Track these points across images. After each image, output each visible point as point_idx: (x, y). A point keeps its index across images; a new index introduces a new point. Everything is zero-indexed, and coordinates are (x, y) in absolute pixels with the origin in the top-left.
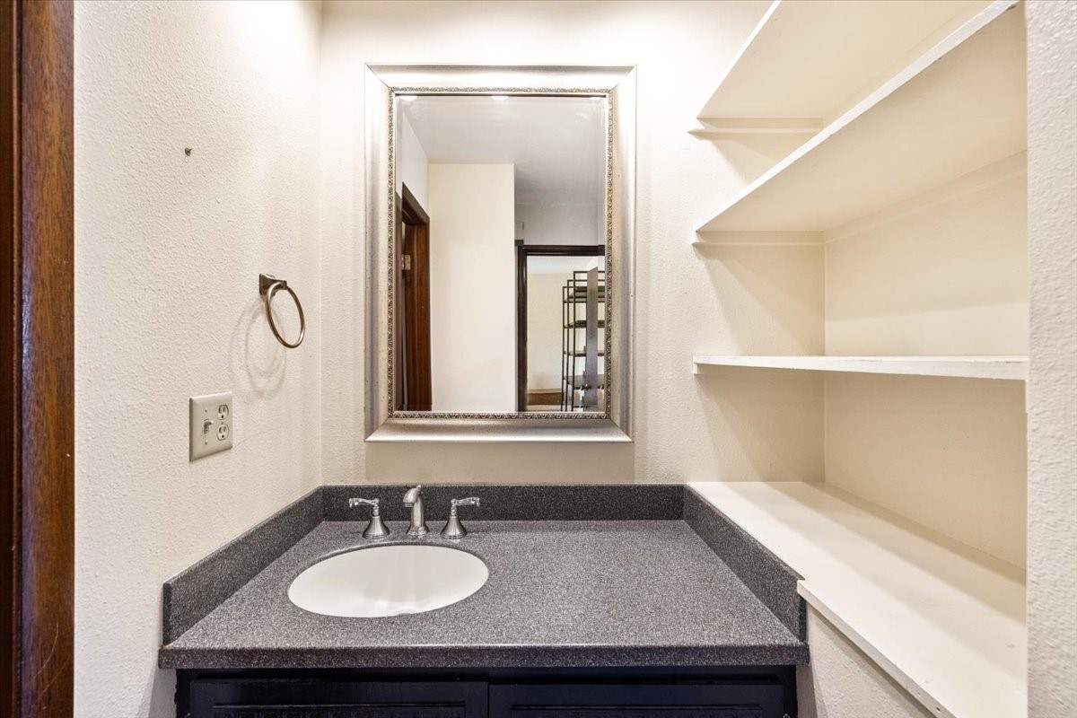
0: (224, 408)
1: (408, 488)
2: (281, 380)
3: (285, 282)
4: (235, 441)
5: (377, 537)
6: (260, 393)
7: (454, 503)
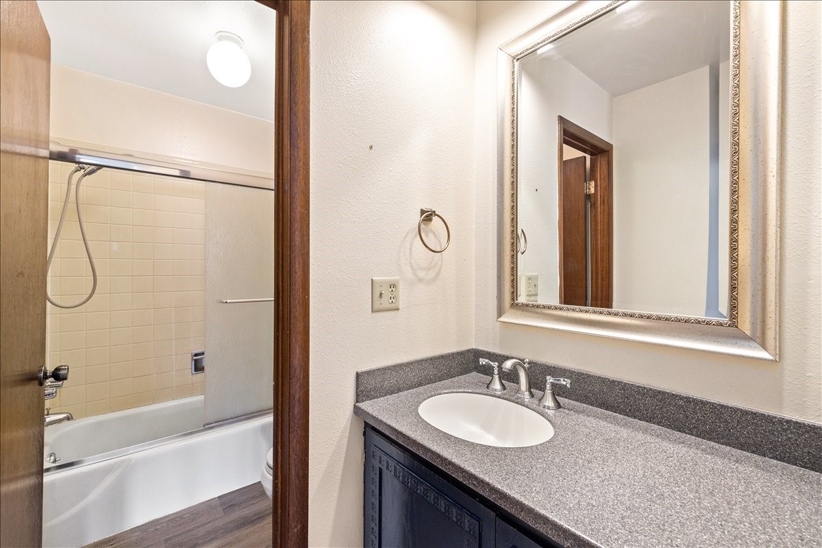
0: (393, 286)
1: (508, 358)
2: (438, 273)
3: (435, 212)
4: (401, 306)
5: (496, 390)
6: (421, 280)
7: (550, 379)
